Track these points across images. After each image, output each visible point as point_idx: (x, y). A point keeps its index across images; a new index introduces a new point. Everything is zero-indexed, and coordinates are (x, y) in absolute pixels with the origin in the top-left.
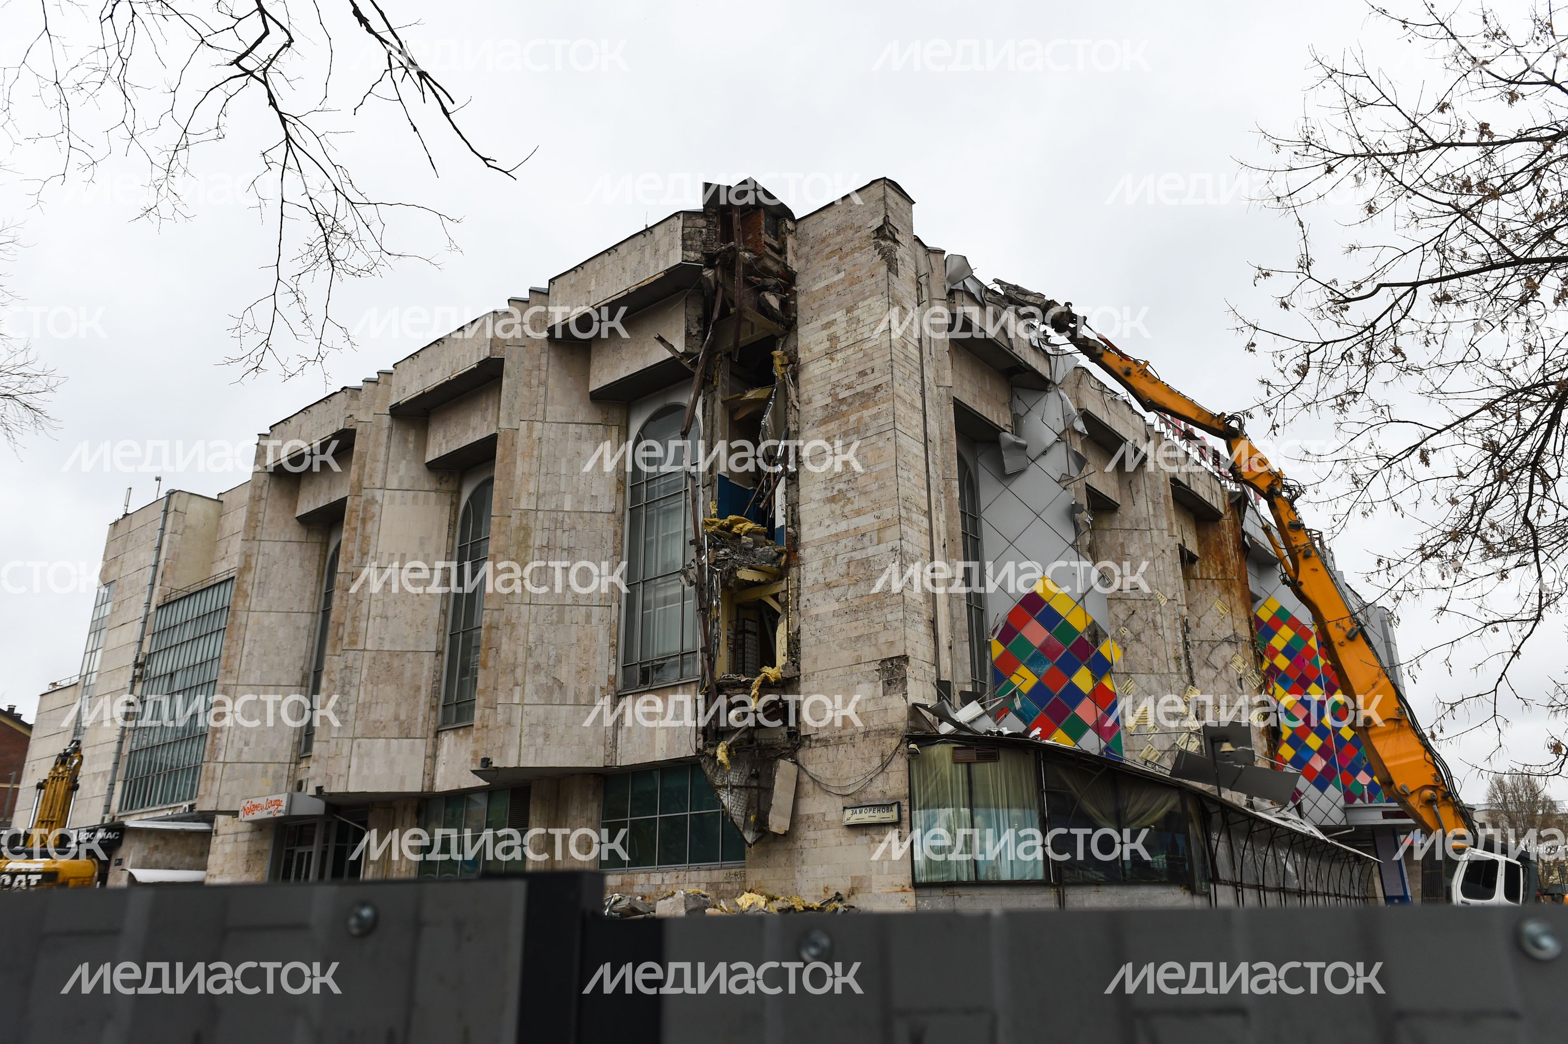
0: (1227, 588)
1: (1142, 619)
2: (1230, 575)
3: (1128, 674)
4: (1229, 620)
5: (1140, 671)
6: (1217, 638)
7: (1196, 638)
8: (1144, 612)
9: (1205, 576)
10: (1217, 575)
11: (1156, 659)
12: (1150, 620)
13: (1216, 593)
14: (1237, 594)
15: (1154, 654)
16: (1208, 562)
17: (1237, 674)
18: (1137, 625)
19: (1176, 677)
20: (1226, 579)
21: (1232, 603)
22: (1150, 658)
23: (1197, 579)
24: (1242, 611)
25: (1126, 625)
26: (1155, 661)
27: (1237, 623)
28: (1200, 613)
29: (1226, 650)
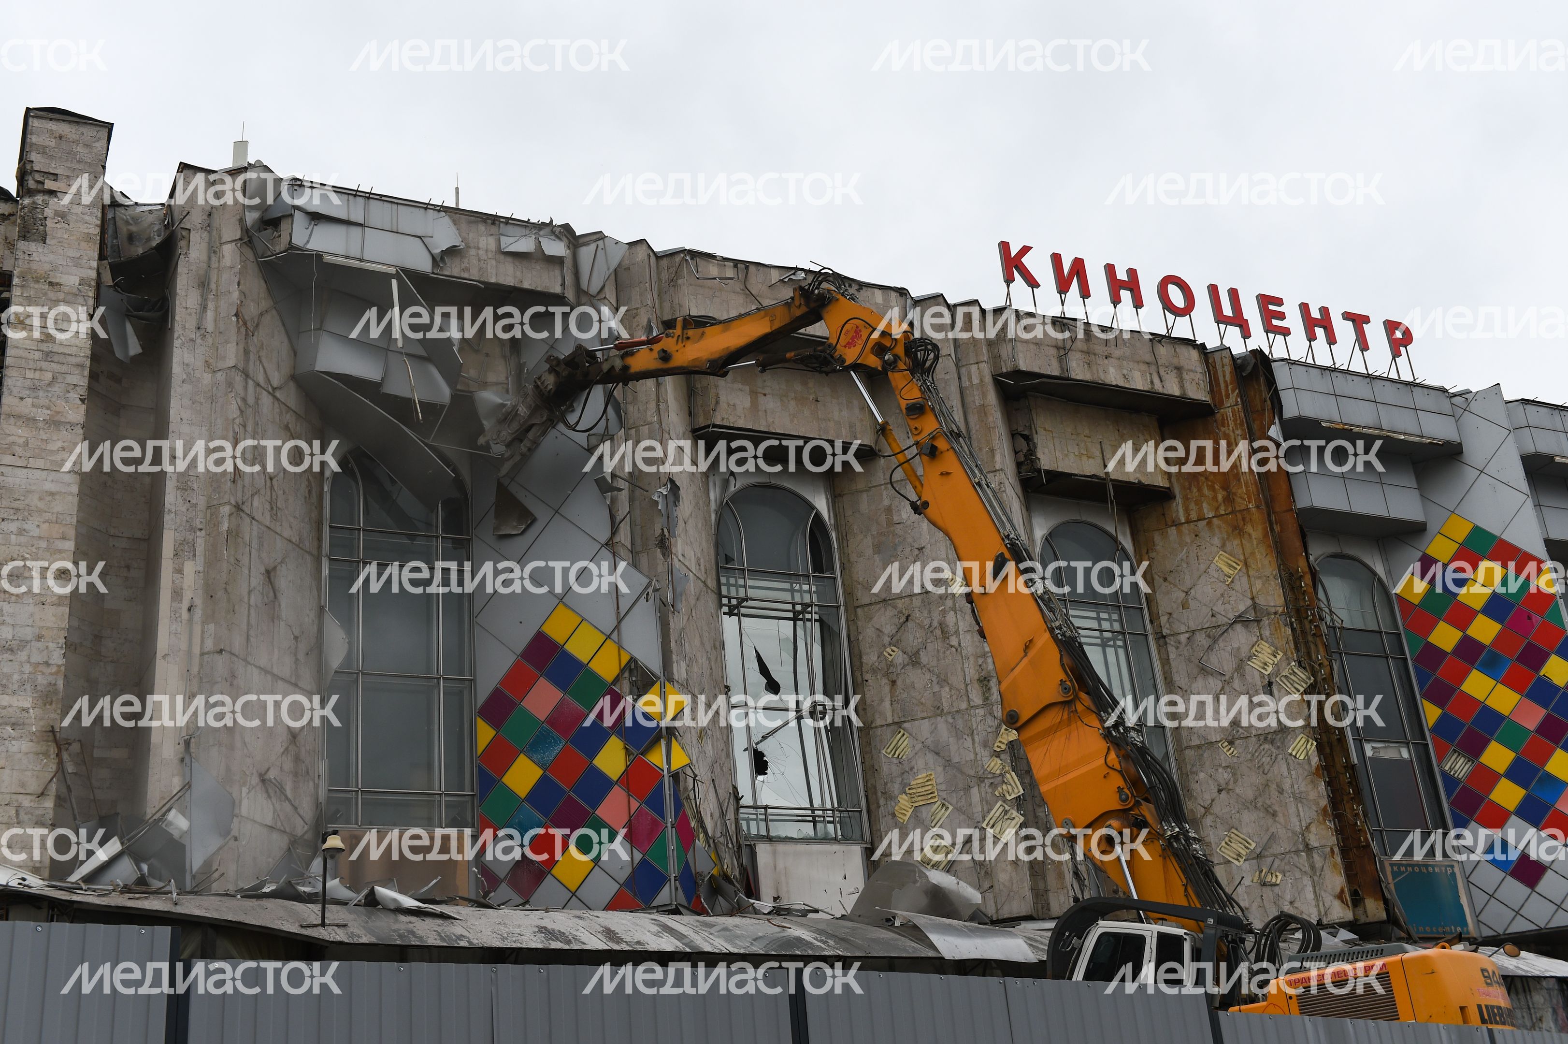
0: (1235, 528)
1: (921, 626)
2: (1240, 504)
3: (898, 724)
4: (1242, 584)
5: (920, 716)
6: (1221, 620)
7: (1183, 629)
8: (925, 614)
9: (1194, 516)
10: (1217, 509)
11: (947, 689)
12: (935, 624)
13: (1216, 541)
14: (1256, 532)
15: (943, 681)
16: (1200, 490)
17: (1262, 676)
18: (913, 637)
19: (981, 712)
20: (1233, 512)
21: (1248, 551)
22: (936, 688)
23: (1177, 524)
24: (1266, 562)
25: (895, 641)
26: (945, 692)
27: (1258, 584)
28: (1188, 582)
29: (1240, 638)
